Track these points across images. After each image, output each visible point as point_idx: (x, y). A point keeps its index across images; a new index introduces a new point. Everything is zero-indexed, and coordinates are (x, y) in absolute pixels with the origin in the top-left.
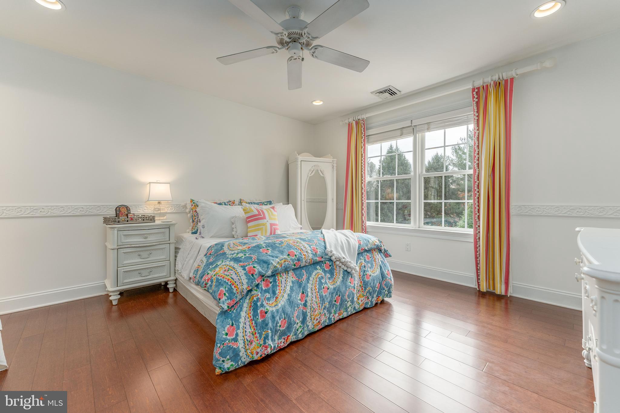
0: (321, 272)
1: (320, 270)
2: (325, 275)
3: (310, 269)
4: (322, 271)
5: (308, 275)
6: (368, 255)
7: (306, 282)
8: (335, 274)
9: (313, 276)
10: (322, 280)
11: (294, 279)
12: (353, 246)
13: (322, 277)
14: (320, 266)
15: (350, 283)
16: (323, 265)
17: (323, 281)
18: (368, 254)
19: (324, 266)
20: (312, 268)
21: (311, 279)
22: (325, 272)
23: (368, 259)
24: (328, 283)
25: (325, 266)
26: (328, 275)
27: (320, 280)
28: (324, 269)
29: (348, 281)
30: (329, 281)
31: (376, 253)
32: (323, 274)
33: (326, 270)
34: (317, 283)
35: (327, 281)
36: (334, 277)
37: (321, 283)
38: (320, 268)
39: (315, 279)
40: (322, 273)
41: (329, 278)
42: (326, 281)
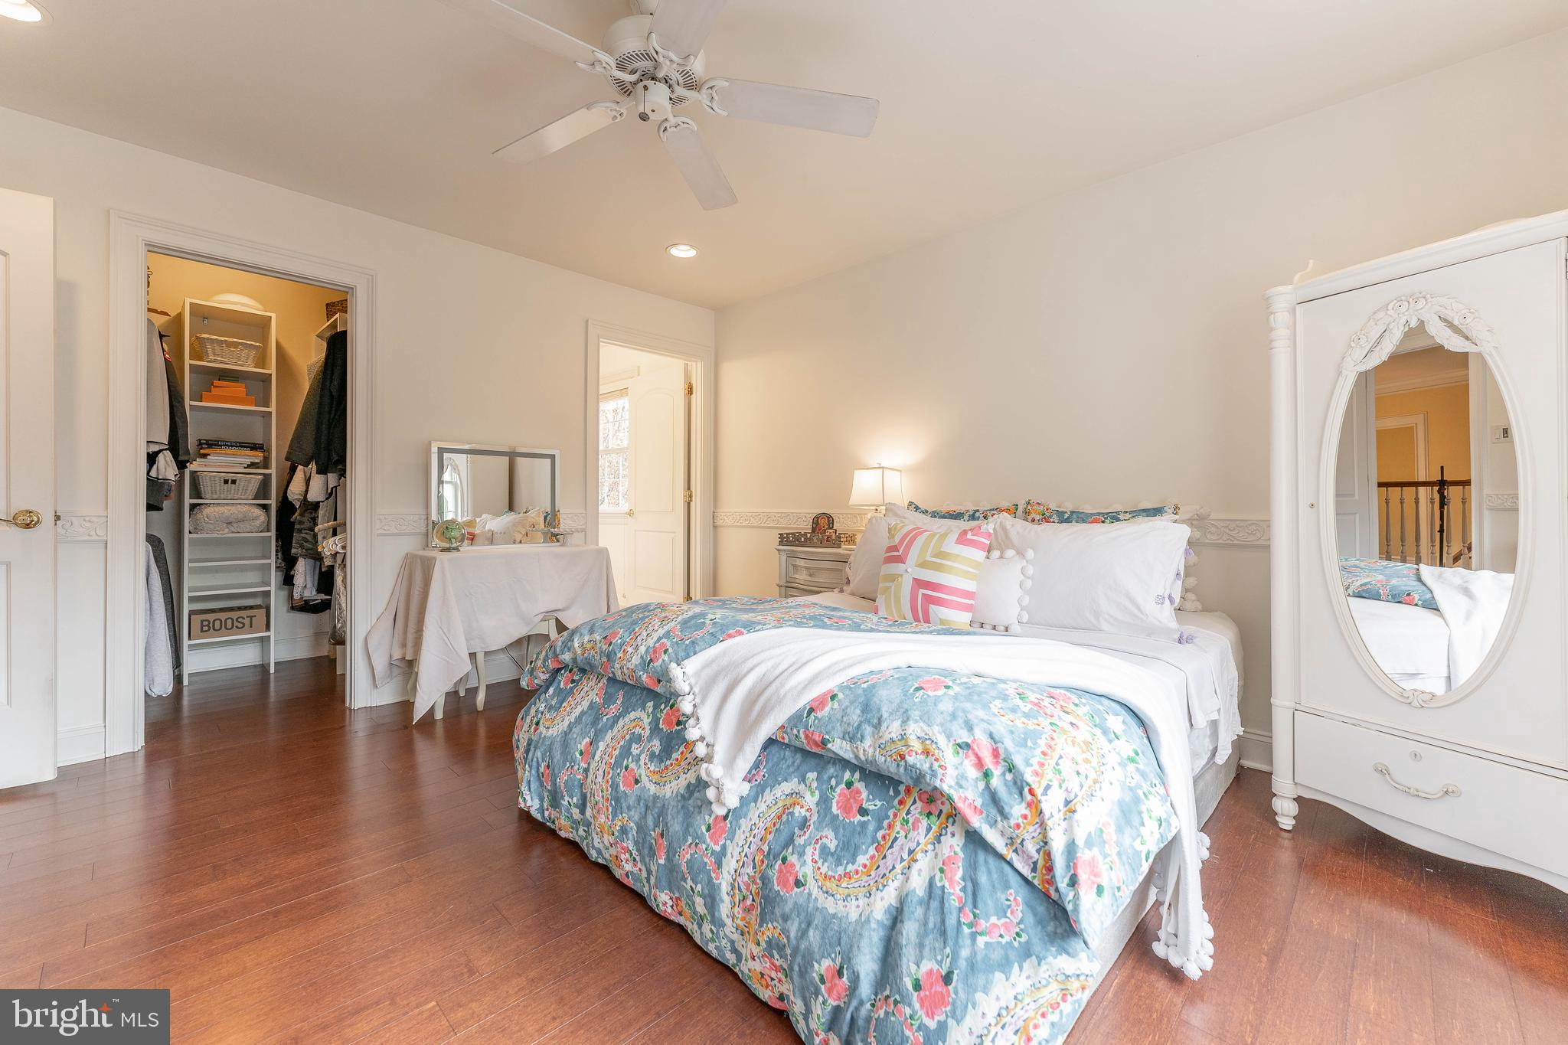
0: (647, 721)
1: (649, 716)
2: (650, 738)
3: (634, 699)
4: (650, 724)
5: (621, 709)
6: (859, 792)
7: (610, 723)
8: (675, 755)
9: (627, 719)
10: (634, 745)
11: (598, 700)
12: (769, 699)
13: (638, 739)
14: (655, 707)
15: (708, 830)
16: (663, 706)
17: (635, 749)
18: (860, 786)
19: (665, 711)
20: (640, 699)
21: (621, 723)
22: (655, 729)
23: (846, 808)
24: (642, 763)
25: (667, 714)
26: (656, 745)
27: (630, 742)
28: (658, 720)
29: (707, 817)
30: (647, 761)
31: (925, 822)
32: (648, 732)
33: (661, 726)
34: (622, 743)
35: (643, 757)
36: (668, 762)
37: (626, 752)
38: (651, 710)
39: (625, 728)
40: (648, 728)
41: (652, 756)
42: (640, 755)
